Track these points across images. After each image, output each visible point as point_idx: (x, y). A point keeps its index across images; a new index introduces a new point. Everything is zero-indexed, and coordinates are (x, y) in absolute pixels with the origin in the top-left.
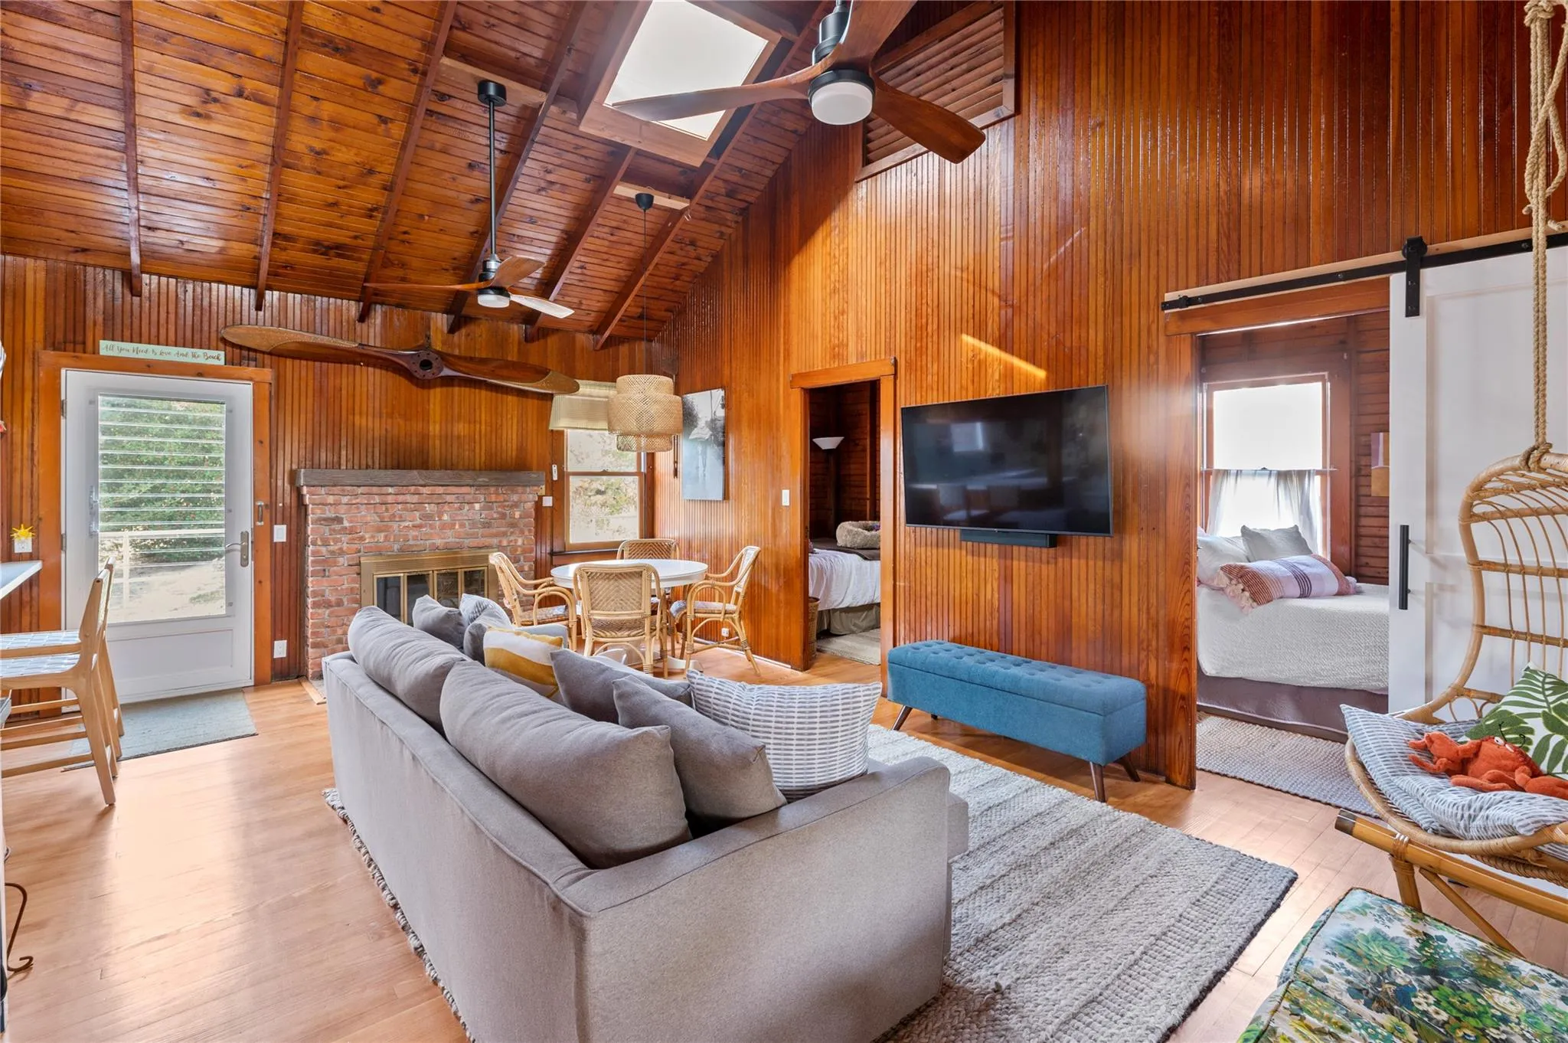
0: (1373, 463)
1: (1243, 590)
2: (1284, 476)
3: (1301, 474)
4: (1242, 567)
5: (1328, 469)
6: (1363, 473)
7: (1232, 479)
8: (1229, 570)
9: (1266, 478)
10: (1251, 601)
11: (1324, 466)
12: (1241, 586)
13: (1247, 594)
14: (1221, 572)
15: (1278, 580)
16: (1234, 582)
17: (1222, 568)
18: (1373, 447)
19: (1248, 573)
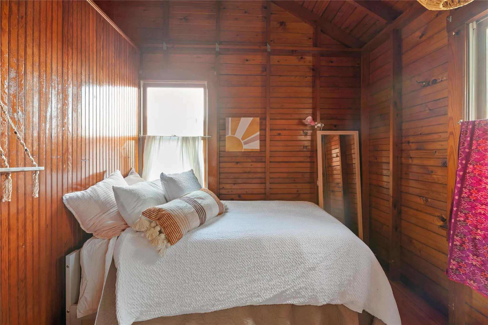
0: (226, 134)
1: (160, 232)
2: (185, 139)
3: (194, 139)
4: (160, 210)
5: (207, 136)
6: (222, 139)
7: (157, 142)
8: (148, 214)
9: (175, 143)
10: (165, 242)
11: (205, 134)
12: (158, 228)
13: (163, 236)
14: (144, 218)
15: (186, 217)
16: (153, 224)
17: (143, 213)
18: (226, 125)
19: (164, 215)
